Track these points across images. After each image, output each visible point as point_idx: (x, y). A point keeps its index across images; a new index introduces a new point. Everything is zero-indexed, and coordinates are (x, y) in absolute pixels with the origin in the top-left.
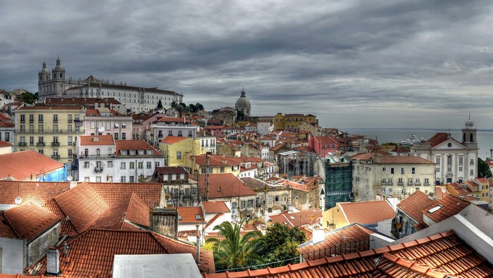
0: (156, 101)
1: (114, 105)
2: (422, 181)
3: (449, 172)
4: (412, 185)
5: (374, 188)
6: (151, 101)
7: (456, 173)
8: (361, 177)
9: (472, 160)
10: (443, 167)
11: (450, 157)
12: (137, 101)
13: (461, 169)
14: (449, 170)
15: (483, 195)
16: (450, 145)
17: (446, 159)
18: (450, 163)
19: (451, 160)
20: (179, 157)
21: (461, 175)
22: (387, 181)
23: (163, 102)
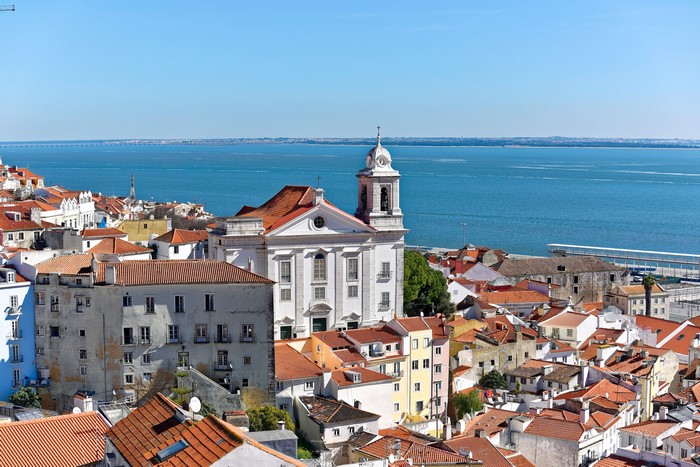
2: (235, 331)
3: (320, 302)
4: (207, 342)
5: (101, 355)
7: (339, 302)
8: (62, 322)
9: (386, 265)
11: (320, 256)
13: (353, 292)
14: (320, 293)
15: (415, 365)
16: (318, 223)
17: (308, 265)
18: (320, 272)
19: (324, 266)
21: (351, 307)
22: (135, 332)
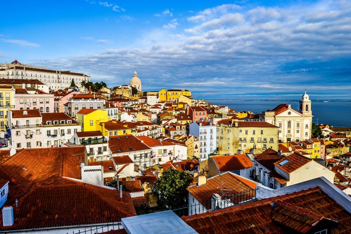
0: (70, 81)
1: (38, 85)
2: (268, 140)
3: (289, 134)
4: (261, 142)
5: (233, 144)
6: (65, 81)
7: (294, 134)
8: (224, 136)
9: (307, 125)
10: (284, 130)
11: (289, 122)
12: (55, 81)
13: (298, 132)
14: (289, 131)
15: (315, 151)
16: (289, 113)
17: (286, 123)
18: (289, 126)
20: (92, 124)
21: (298, 135)
22: (243, 139)
23: (75, 81)
